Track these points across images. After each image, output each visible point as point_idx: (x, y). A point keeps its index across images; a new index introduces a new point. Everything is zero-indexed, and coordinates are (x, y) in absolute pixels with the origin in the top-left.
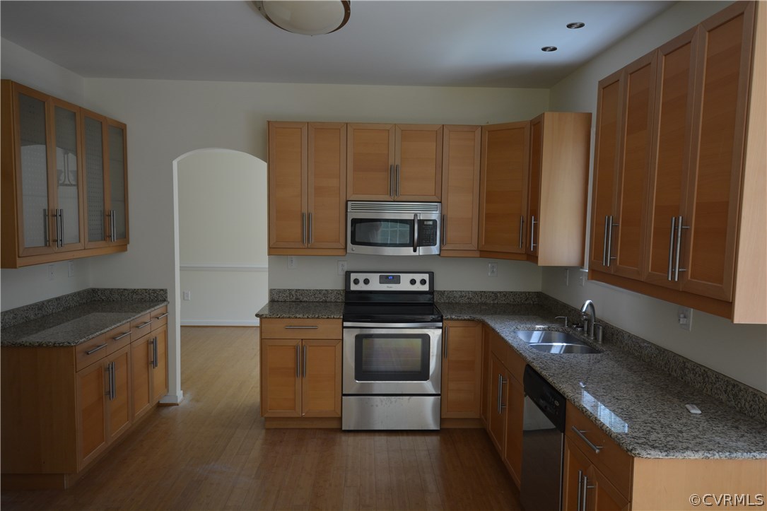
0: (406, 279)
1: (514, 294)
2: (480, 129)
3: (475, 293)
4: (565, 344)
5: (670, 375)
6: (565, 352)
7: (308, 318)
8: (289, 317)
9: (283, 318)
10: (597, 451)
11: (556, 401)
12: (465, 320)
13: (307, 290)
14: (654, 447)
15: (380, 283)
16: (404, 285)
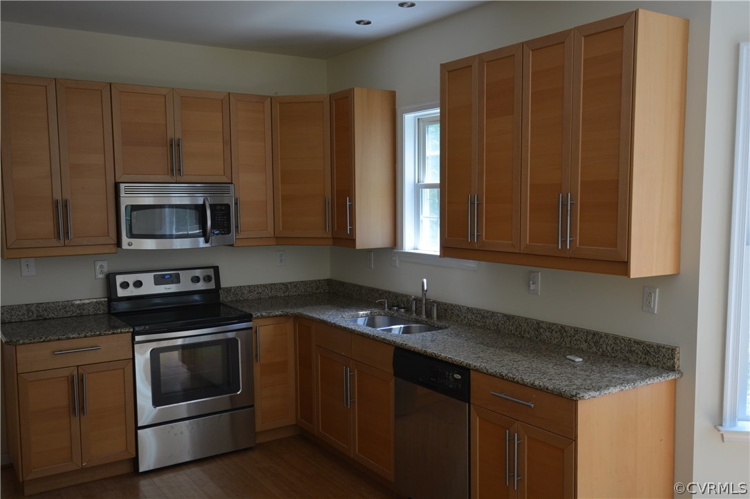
0: (185, 276)
1: (305, 283)
2: (269, 100)
3: (265, 286)
4: (402, 326)
5: (523, 337)
6: (403, 333)
7: (85, 337)
8: (59, 339)
9: (50, 341)
10: (532, 406)
11: (455, 375)
12: (276, 316)
13: (53, 303)
14: (589, 389)
15: (156, 284)
16: (185, 285)
